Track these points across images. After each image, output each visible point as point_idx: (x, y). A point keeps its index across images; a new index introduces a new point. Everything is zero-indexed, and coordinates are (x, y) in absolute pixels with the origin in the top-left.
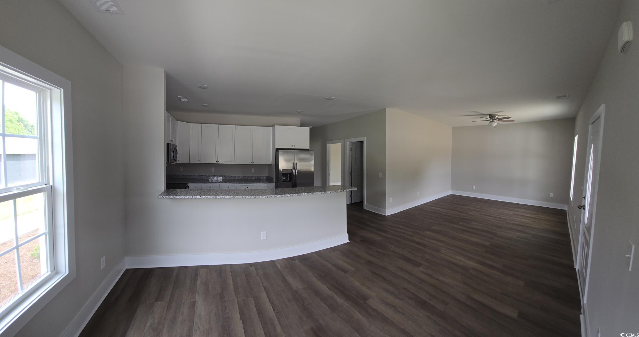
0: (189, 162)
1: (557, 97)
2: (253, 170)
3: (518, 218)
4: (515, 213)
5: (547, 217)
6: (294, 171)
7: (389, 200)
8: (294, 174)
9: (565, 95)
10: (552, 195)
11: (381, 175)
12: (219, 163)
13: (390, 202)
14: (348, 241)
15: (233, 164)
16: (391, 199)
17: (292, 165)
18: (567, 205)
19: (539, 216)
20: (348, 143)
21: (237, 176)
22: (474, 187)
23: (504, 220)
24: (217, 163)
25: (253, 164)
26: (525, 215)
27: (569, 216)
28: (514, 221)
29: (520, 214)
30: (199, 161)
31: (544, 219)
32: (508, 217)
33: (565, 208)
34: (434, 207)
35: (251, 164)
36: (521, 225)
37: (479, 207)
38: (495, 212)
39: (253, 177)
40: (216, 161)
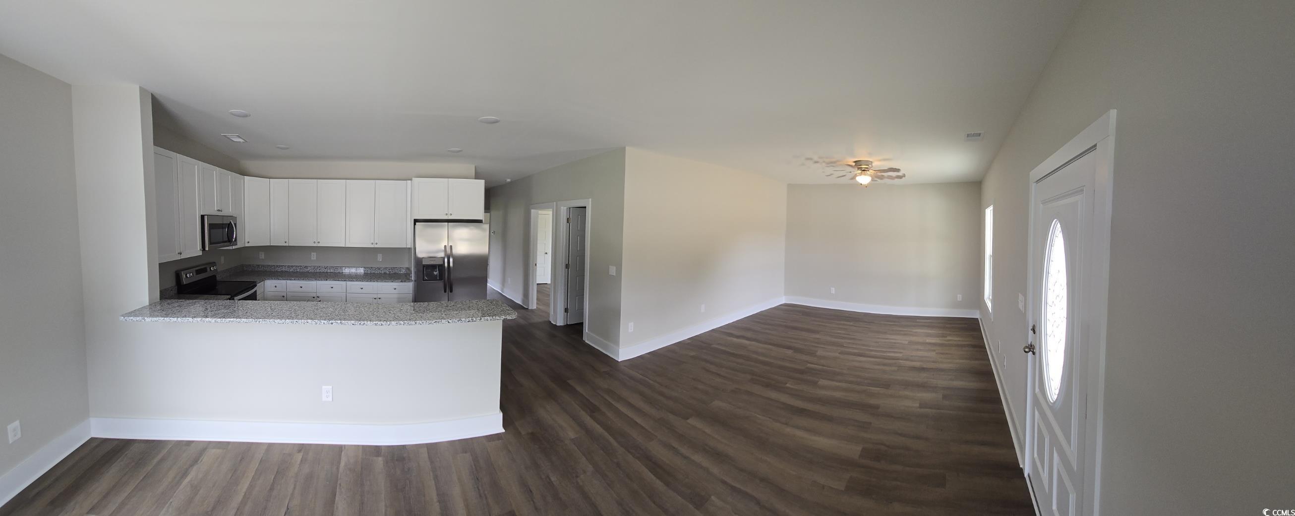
1: (968, 135)
2: (380, 257)
3: (918, 350)
4: (914, 339)
5: (956, 339)
6: (446, 260)
7: (627, 327)
8: (446, 265)
9: (979, 132)
10: (959, 297)
11: (613, 270)
12: (319, 245)
13: (630, 331)
14: (498, 428)
15: (344, 246)
16: (631, 325)
17: (442, 249)
18: (978, 311)
19: (949, 338)
20: (563, 210)
22: (833, 290)
23: (894, 361)
24: (315, 245)
25: (376, 247)
26: (927, 341)
27: (984, 330)
28: (912, 361)
29: (920, 340)
30: (286, 242)
31: (955, 343)
32: (901, 353)
33: (976, 315)
34: (738, 337)
35: (372, 246)
36: (922, 369)
37: (844, 334)
38: (876, 342)
39: (379, 269)
40: (315, 243)
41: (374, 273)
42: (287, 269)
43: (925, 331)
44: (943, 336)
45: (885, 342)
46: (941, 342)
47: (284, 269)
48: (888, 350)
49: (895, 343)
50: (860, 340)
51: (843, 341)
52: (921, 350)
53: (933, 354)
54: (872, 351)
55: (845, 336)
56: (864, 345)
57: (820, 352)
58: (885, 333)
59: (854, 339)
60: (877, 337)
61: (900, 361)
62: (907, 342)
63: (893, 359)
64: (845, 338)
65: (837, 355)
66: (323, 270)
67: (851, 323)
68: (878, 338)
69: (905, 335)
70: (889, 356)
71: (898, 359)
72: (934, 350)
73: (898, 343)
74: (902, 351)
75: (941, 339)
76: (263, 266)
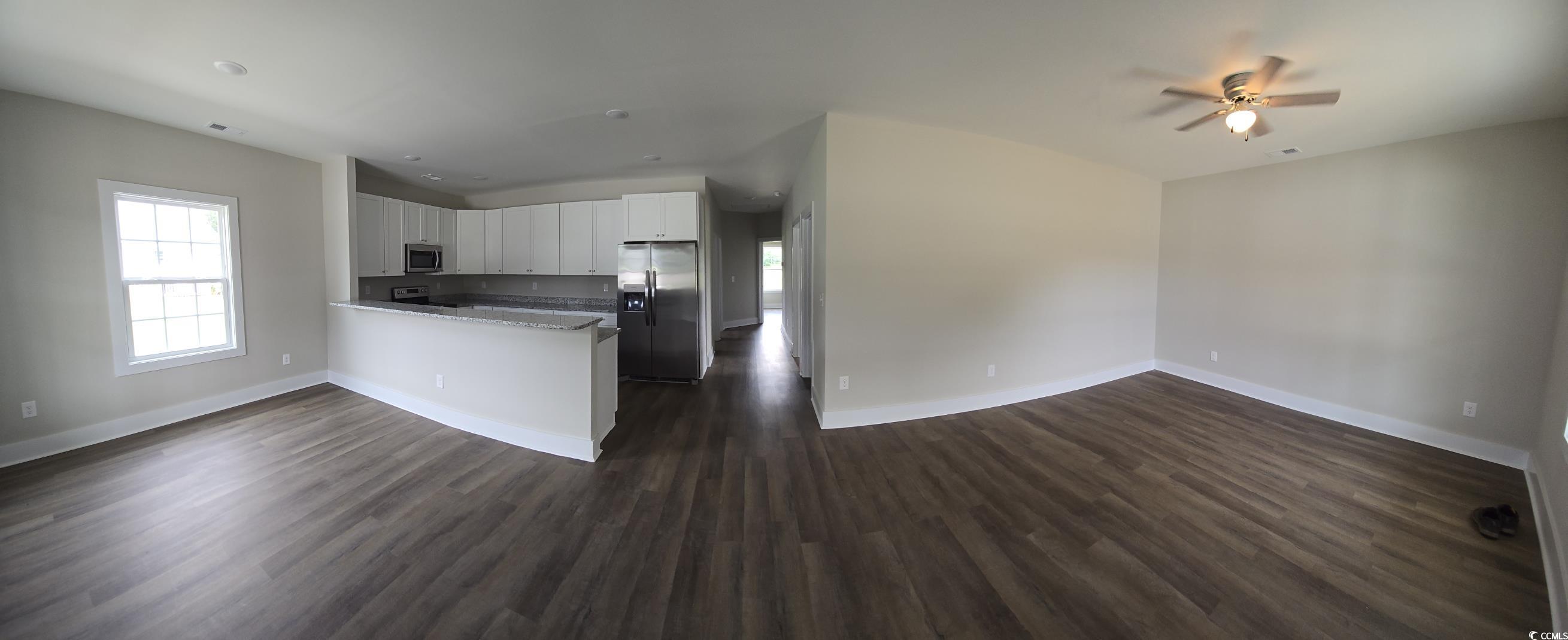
0: (484, 273)
2: (606, 288)
5: (1448, 519)
10: (1470, 409)
12: (534, 273)
15: (560, 275)
16: (844, 382)
17: (644, 276)
19: (1420, 508)
20: (804, 223)
21: (578, 298)
22: (1215, 356)
25: (594, 274)
30: (500, 271)
33: (1521, 463)
35: (590, 274)
37: (1201, 436)
38: (1245, 466)
39: (605, 301)
40: (528, 271)
41: (599, 305)
42: (507, 299)
43: (1352, 465)
44: (1407, 496)
45: (1260, 470)
46: (1397, 514)
47: (504, 299)
48: (1260, 493)
49: (1276, 478)
50: (1219, 453)
51: (1191, 448)
52: (1330, 518)
53: (1358, 543)
54: (1228, 484)
55: (1202, 440)
56: (1221, 467)
57: (1144, 469)
58: (1269, 448)
59: (1212, 449)
60: (1252, 453)
61: (1271, 533)
62: (1303, 484)
63: (1259, 521)
64: (1197, 444)
65: (1163, 477)
66: (543, 301)
67: (1222, 416)
68: (1252, 457)
69: (1307, 463)
70: (1251, 508)
71: (1268, 526)
72: (1369, 533)
73: (1285, 480)
74: (1286, 505)
75: (1395, 502)
76: (484, 295)
